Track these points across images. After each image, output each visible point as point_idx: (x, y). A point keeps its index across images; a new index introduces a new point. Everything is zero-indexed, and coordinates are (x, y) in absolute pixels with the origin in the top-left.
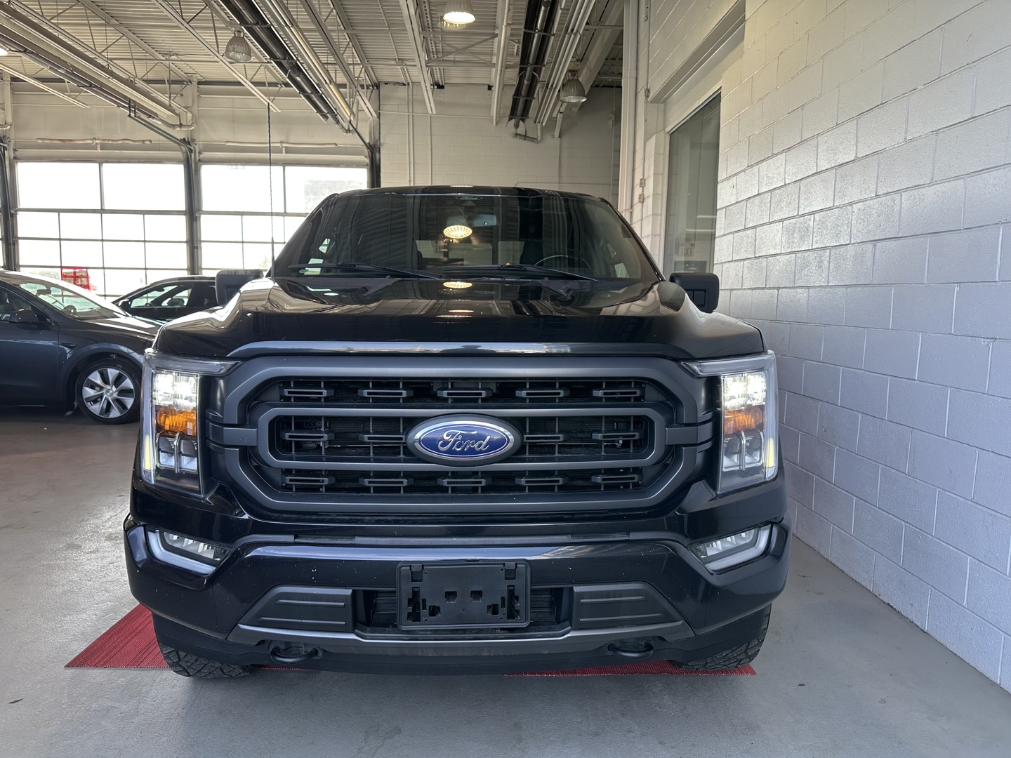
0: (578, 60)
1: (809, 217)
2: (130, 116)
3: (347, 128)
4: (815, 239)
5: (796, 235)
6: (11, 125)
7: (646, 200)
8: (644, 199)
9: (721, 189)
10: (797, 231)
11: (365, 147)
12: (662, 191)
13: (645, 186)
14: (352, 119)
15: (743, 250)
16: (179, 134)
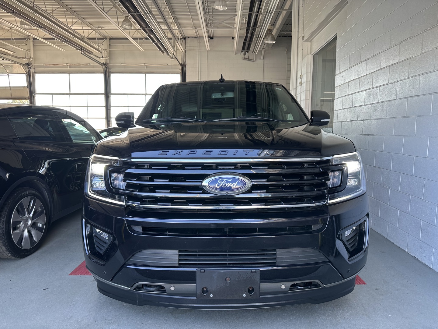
0: (272, 25)
1: (377, 88)
2: (82, 53)
3: (172, 57)
4: (380, 98)
5: (371, 96)
6: (33, 58)
7: (303, 84)
8: (302, 84)
9: (337, 78)
10: (372, 95)
11: (180, 65)
12: (310, 80)
13: (302, 78)
14: (174, 53)
15: (347, 104)
16: (102, 60)
